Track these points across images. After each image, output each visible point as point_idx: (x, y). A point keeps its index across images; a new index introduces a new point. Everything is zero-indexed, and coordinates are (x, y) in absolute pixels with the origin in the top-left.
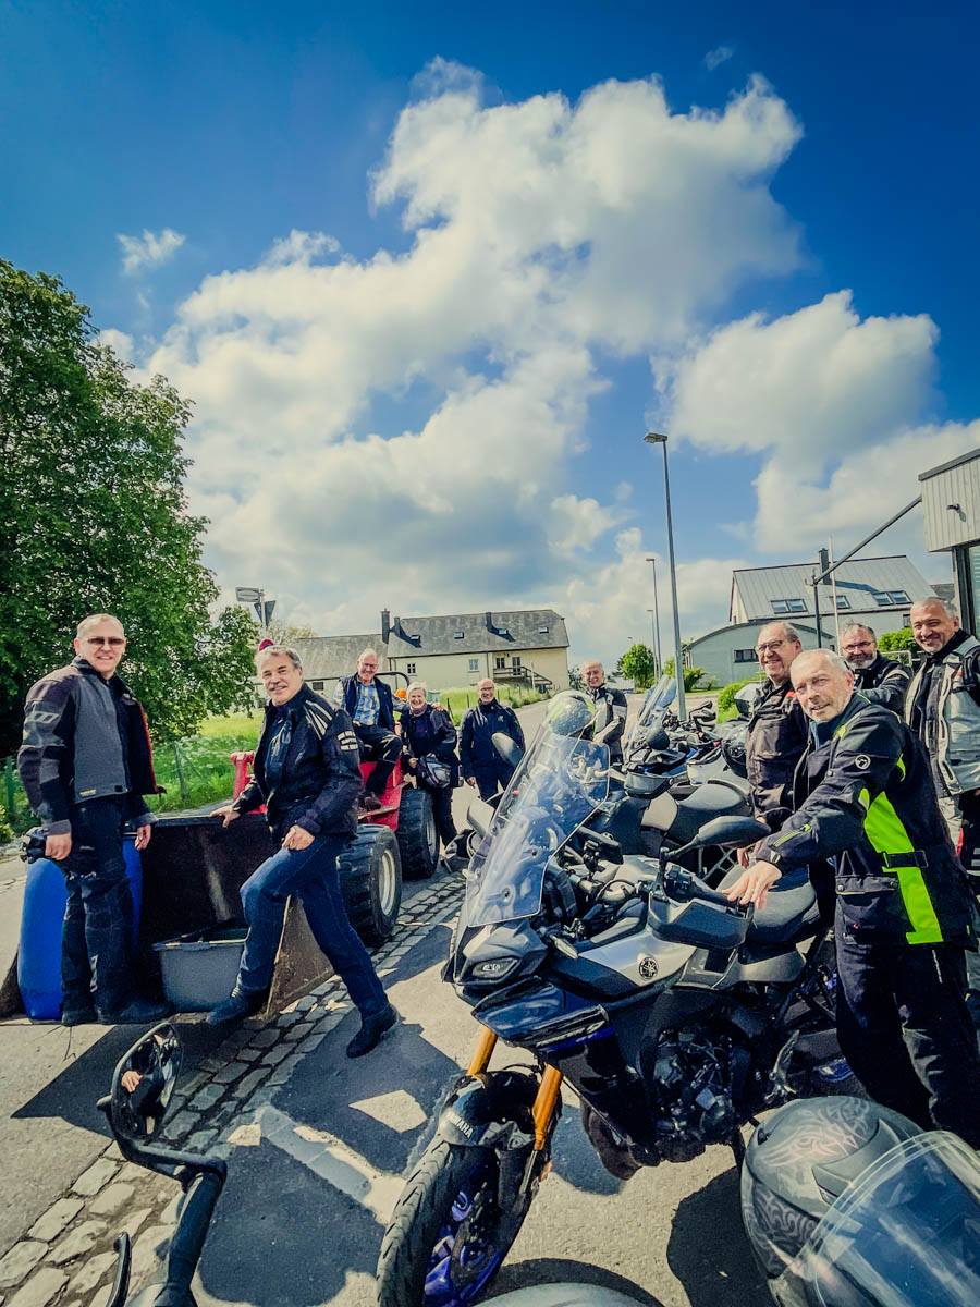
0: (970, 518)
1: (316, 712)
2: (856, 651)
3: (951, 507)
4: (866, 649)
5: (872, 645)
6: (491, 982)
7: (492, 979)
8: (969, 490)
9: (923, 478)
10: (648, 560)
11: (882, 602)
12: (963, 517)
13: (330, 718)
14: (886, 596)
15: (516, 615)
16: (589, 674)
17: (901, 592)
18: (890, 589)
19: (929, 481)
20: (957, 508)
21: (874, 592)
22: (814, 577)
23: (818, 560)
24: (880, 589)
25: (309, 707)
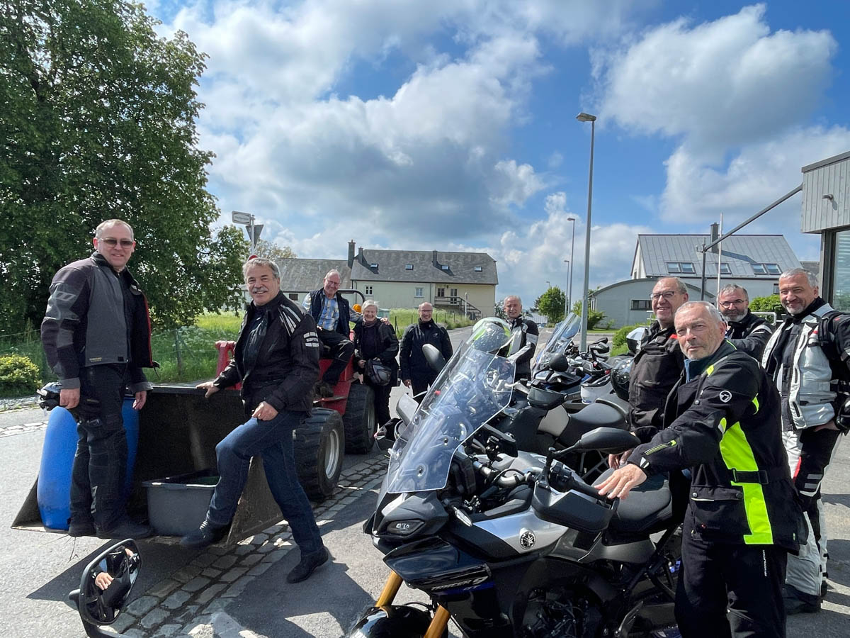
0: (841, 209)
1: (289, 314)
2: (731, 306)
3: (826, 197)
4: (739, 306)
5: (745, 303)
6: (401, 537)
7: (403, 535)
8: (843, 184)
9: (806, 170)
10: (570, 219)
11: (758, 272)
12: (835, 206)
13: (299, 320)
14: (762, 267)
15: (457, 255)
16: (510, 306)
17: (775, 264)
18: (766, 261)
19: (810, 173)
20: (831, 198)
21: (753, 263)
22: (704, 245)
23: (709, 231)
24: (758, 261)
25: (283, 310)
